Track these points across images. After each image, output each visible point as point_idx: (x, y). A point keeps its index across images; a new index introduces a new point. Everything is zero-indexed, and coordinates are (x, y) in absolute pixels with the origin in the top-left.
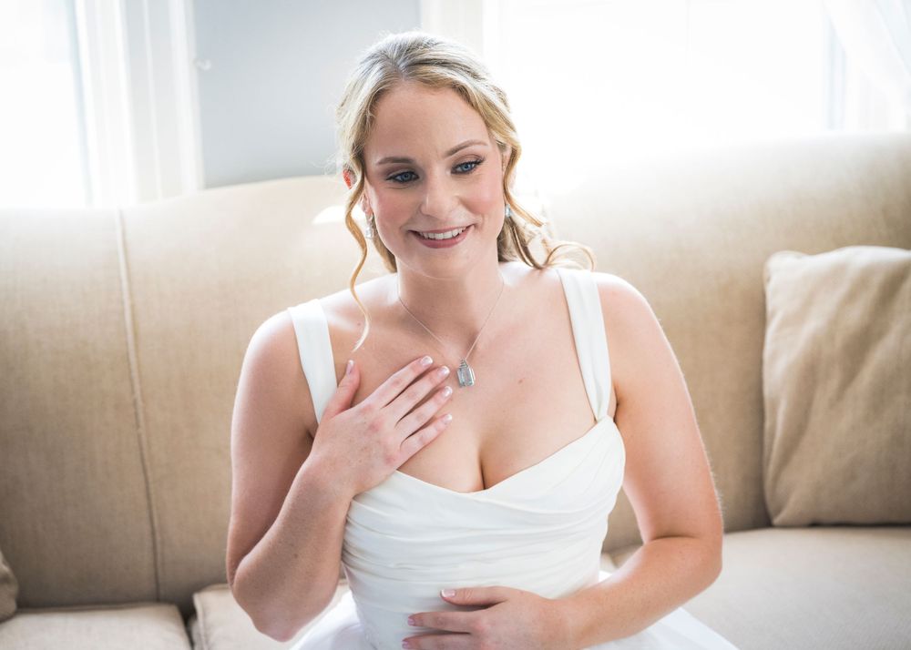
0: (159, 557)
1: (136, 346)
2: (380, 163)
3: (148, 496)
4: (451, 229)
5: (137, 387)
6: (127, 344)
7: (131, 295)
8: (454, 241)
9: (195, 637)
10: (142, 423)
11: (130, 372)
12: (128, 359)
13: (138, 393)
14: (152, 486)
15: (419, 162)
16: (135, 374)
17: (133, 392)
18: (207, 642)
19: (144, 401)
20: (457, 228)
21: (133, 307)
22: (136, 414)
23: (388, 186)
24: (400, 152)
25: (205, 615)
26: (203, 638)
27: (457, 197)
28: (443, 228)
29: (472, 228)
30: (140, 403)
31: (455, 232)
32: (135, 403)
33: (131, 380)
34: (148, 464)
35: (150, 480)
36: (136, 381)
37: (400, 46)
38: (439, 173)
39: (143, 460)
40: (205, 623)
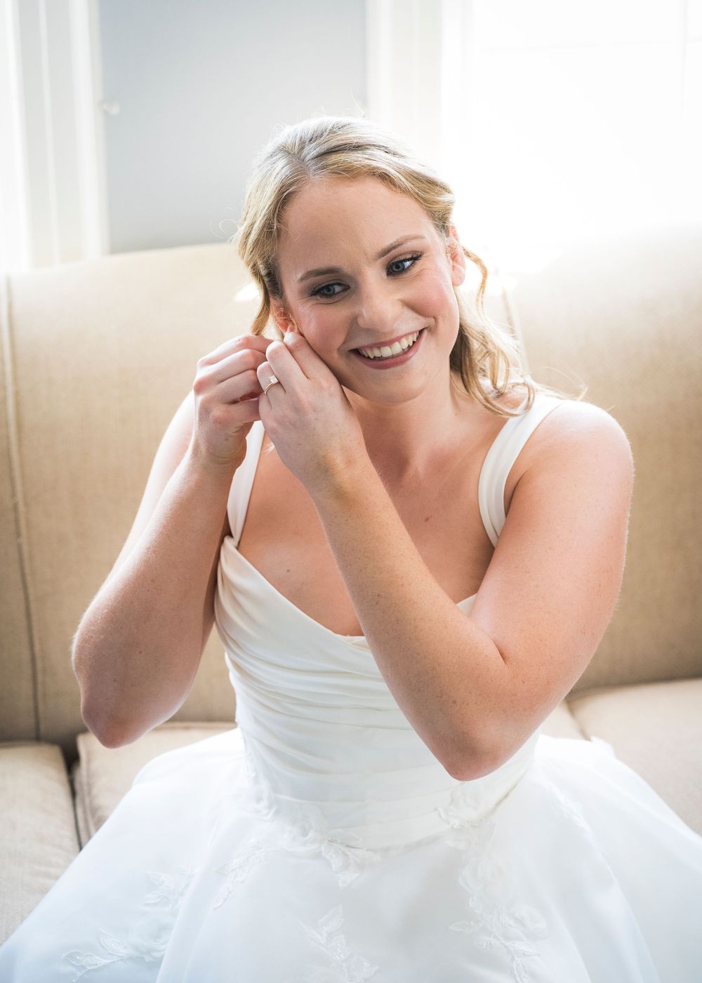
0: (40, 687)
1: (20, 440)
2: (302, 279)
3: (28, 615)
4: (398, 339)
5: (19, 488)
6: (8, 438)
7: (16, 380)
8: (406, 356)
9: (77, 786)
10: (24, 531)
11: (11, 470)
12: (9, 456)
13: (19, 496)
14: (33, 606)
15: (347, 269)
16: (17, 473)
17: (13, 495)
18: (90, 793)
19: (26, 505)
20: (406, 335)
21: (17, 393)
22: (17, 521)
23: (315, 302)
24: (323, 262)
25: (89, 761)
26: (85, 788)
27: (398, 300)
28: (388, 338)
29: (425, 333)
30: (21, 508)
31: (405, 343)
32: (15, 508)
33: (12, 480)
34: (29, 578)
35: (31, 598)
36: (18, 482)
37: (301, 138)
38: (373, 278)
39: (23, 575)
40: (88, 770)
